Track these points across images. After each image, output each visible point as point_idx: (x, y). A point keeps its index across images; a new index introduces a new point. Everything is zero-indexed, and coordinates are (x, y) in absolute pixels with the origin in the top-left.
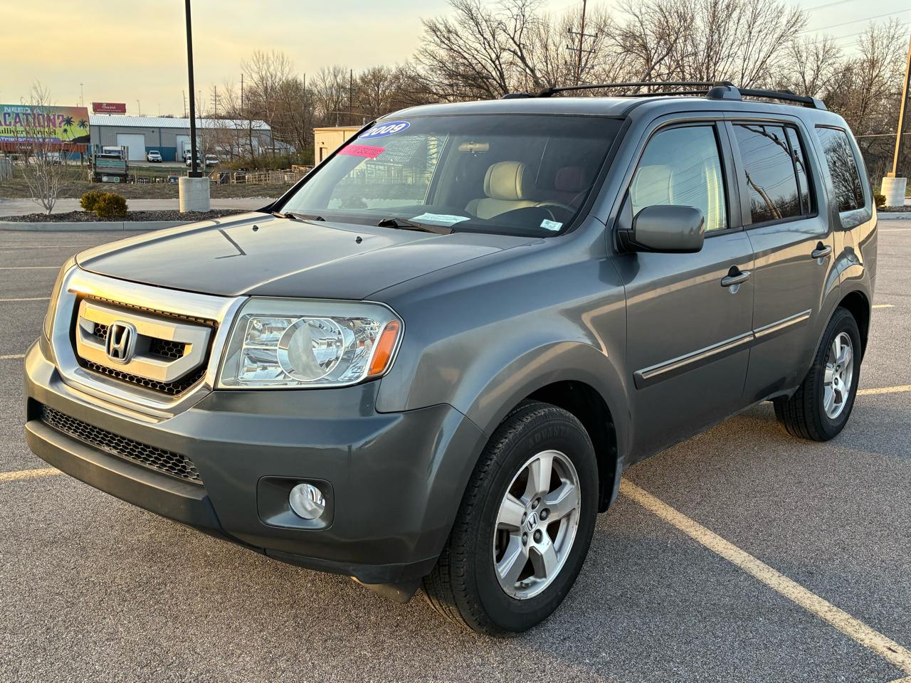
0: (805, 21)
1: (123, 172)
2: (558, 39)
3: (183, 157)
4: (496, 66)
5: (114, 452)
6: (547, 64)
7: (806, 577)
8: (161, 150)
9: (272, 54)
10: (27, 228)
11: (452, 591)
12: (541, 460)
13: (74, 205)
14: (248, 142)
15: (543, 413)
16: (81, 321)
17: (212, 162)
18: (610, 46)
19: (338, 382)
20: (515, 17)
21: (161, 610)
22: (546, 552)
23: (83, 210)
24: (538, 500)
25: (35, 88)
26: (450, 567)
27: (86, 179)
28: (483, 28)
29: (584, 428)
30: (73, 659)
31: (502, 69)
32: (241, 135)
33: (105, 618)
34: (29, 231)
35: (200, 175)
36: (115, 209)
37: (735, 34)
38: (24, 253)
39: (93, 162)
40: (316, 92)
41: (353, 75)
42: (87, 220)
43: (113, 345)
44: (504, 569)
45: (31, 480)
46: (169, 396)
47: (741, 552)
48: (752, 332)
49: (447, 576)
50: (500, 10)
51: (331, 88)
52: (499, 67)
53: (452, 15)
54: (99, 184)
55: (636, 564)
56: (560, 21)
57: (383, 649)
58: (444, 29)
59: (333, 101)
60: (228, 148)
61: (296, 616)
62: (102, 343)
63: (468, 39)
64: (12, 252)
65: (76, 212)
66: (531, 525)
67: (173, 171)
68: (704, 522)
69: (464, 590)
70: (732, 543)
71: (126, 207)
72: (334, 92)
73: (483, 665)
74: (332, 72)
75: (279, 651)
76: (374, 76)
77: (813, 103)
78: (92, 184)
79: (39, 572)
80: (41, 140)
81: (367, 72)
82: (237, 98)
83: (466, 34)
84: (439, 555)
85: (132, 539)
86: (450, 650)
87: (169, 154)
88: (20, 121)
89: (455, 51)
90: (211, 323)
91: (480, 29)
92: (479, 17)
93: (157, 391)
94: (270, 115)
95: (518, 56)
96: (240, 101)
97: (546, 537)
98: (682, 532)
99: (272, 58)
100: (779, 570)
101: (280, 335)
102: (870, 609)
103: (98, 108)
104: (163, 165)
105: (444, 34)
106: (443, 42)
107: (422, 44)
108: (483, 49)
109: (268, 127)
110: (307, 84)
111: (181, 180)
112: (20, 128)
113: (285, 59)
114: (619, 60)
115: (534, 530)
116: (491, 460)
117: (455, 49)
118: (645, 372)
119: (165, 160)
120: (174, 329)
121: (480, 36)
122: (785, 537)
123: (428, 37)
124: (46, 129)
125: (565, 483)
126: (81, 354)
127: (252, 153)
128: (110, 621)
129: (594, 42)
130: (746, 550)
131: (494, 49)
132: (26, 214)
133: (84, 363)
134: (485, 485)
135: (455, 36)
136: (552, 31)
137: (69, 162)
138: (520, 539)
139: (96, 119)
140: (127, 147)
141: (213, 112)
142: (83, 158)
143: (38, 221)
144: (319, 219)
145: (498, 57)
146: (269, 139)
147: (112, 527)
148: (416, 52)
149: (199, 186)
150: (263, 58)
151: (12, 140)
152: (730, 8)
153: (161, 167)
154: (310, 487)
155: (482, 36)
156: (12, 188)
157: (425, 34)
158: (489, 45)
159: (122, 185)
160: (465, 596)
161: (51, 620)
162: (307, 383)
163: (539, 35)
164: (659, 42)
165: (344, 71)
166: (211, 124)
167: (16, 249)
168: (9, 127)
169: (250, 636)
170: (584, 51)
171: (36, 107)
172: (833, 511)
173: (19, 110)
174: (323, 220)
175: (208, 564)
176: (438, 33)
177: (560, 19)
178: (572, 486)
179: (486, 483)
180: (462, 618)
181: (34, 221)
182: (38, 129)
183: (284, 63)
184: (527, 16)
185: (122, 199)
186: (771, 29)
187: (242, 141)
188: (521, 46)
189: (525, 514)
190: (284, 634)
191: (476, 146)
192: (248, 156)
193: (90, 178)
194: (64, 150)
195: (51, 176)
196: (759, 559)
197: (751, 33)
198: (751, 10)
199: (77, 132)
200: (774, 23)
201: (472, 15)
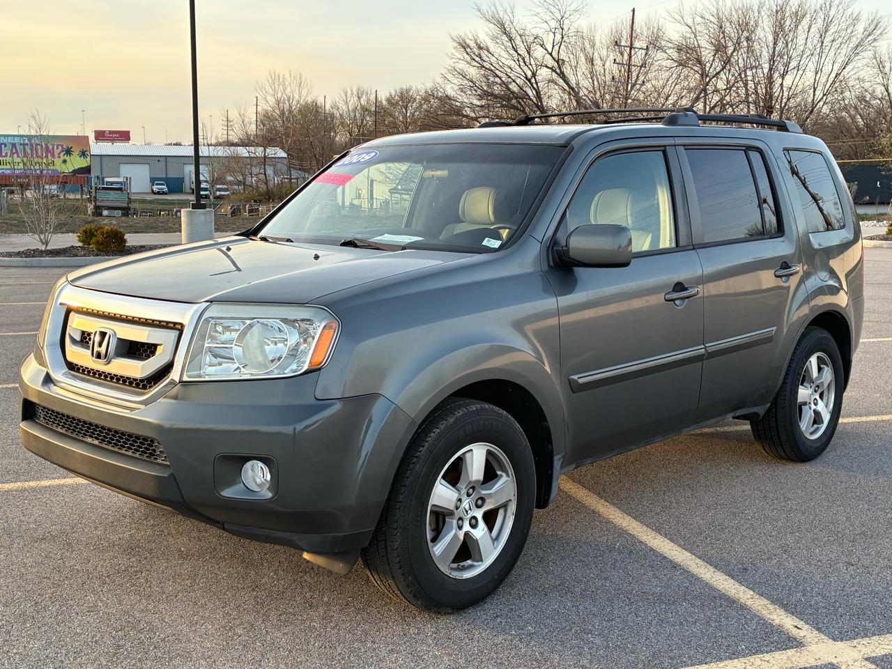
0: (885, 29)
1: (125, 205)
2: (605, 51)
3: (191, 188)
4: (532, 84)
5: (96, 442)
6: (593, 81)
7: (739, 573)
8: (167, 181)
9: (288, 74)
10: (22, 264)
11: (389, 564)
12: (474, 451)
13: (72, 240)
14: (262, 171)
15: (474, 409)
16: (70, 329)
17: (222, 193)
18: (662, 60)
19: (284, 373)
20: (553, 30)
21: (136, 591)
22: (482, 537)
23: (80, 244)
24: (473, 488)
25: (33, 117)
26: (385, 541)
27: (85, 212)
28: (517, 43)
29: (518, 425)
30: (58, 624)
31: (538, 88)
32: (255, 162)
33: (86, 596)
34: (24, 267)
35: (204, 207)
36: (114, 243)
37: (806, 44)
38: (19, 288)
39: (93, 195)
40: (338, 115)
41: (379, 96)
42: (85, 255)
43: (96, 348)
44: (438, 548)
45: (23, 490)
46: (143, 391)
47: (685, 552)
48: (703, 346)
49: (384, 550)
50: (537, 23)
51: (354, 111)
52: (535, 85)
53: (483, 31)
54: (98, 218)
55: (581, 561)
56: (607, 33)
57: (331, 622)
58: (475, 45)
59: (357, 125)
60: (240, 178)
61: (256, 597)
62: (88, 348)
63: (501, 56)
64: (7, 288)
65: (72, 246)
66: (467, 512)
67: (179, 204)
68: (658, 530)
69: (399, 562)
70: (680, 545)
71: (124, 241)
72: (358, 115)
73: (418, 634)
74: (356, 93)
75: (238, 622)
76: (402, 96)
77: (785, 126)
78: (90, 219)
79: (29, 561)
80: (38, 172)
81: (393, 93)
82: (251, 123)
83: (499, 50)
84: (374, 528)
85: (114, 538)
86: (390, 624)
87: (175, 186)
88: (17, 152)
89: (487, 68)
90: (179, 327)
91: (514, 45)
92: (513, 31)
93: (133, 387)
94: (287, 141)
95: (557, 73)
96: (254, 127)
97: (482, 524)
98: (633, 536)
99: (289, 78)
100: (716, 567)
101: (235, 335)
102: (791, 597)
103: (100, 136)
104: (169, 197)
105: (473, 51)
106: (474, 59)
107: (451, 62)
108: (517, 67)
109: (284, 155)
110: (328, 107)
111: (184, 213)
112: (17, 160)
113: (304, 80)
114: (674, 75)
115: (469, 516)
116: (423, 446)
117: (487, 67)
118: (582, 379)
119: (171, 191)
120: (148, 332)
121: (515, 53)
122: (732, 541)
123: (457, 54)
124: (44, 161)
125: (501, 476)
126: (69, 358)
127: (266, 184)
128: (91, 598)
129: (646, 54)
130: (690, 551)
131: (530, 66)
132: (22, 249)
133: (72, 366)
134: (417, 469)
135: (486, 52)
136: (598, 45)
137: (67, 196)
138: (455, 522)
139: (97, 148)
140: (130, 178)
141: (223, 138)
142: (82, 190)
143: (33, 257)
144: (288, 240)
145: (534, 75)
146: (285, 168)
147: (96, 528)
148: (444, 71)
149: (202, 217)
150: (279, 80)
151: (7, 172)
152: (798, 17)
153: (167, 200)
154: (260, 464)
155: (516, 51)
156: (7, 223)
157: (454, 51)
158: (525, 62)
159: (123, 218)
160: (400, 568)
161: (39, 597)
162: (259, 375)
163: (583, 50)
164: (714, 56)
165: (369, 93)
166: (221, 152)
167: (10, 285)
168: (4, 159)
169: (213, 611)
170: (634, 66)
171: (35, 136)
172: (788, 521)
173: (17, 140)
174: (292, 241)
175: (181, 556)
176: (468, 50)
177: (607, 30)
178: (507, 479)
179: (419, 467)
180: (400, 591)
181: (29, 257)
182: (36, 160)
183: (302, 84)
184: (566, 28)
185: (121, 233)
186: (846, 38)
187: (255, 170)
188: (560, 62)
189: (460, 500)
190: (244, 610)
191: (439, 173)
192: (263, 187)
193: (90, 212)
194: (62, 182)
195: (48, 210)
196: (700, 558)
197: (823, 43)
198: (823, 17)
199: (77, 162)
200: (849, 31)
201: (505, 30)
